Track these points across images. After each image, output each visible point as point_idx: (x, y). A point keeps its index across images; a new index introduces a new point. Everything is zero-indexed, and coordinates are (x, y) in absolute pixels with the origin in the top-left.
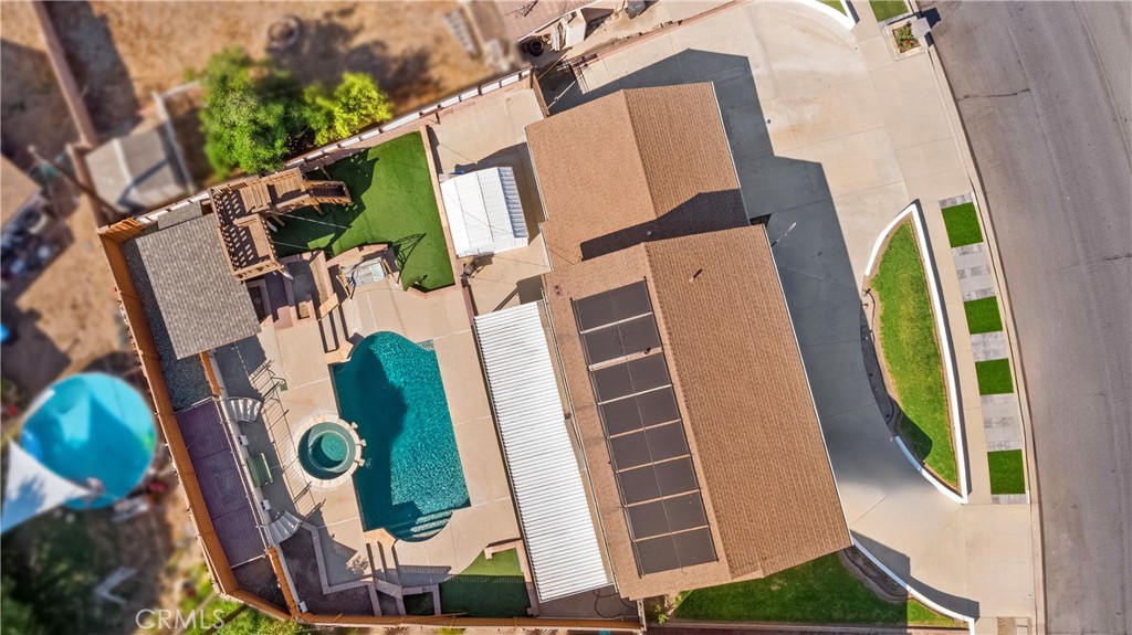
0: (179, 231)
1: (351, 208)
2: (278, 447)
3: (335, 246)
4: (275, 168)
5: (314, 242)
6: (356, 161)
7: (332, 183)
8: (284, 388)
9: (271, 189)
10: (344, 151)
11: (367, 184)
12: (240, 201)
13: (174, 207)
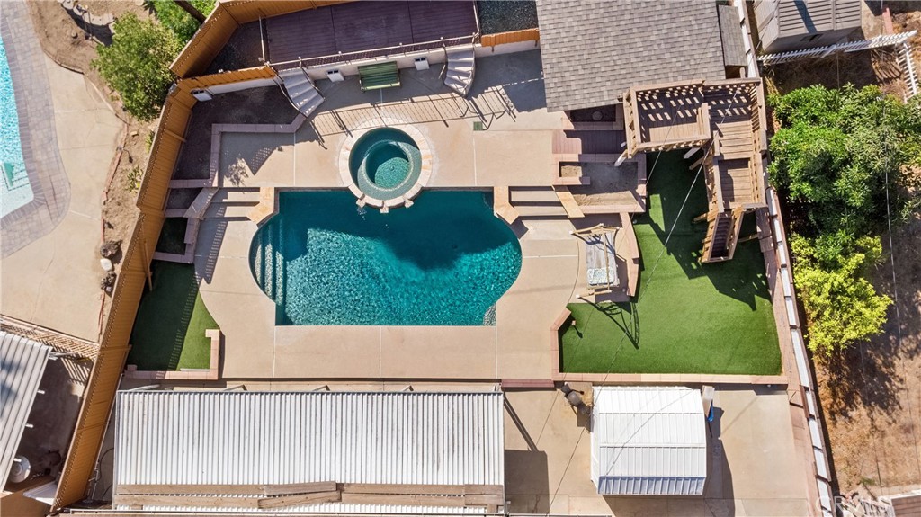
0: (710, 29)
1: (695, 260)
2: (405, 105)
3: (647, 228)
4: (772, 174)
5: (659, 202)
6: (758, 281)
7: (734, 245)
8: (477, 127)
9: (743, 163)
10: (775, 270)
11: (722, 288)
12: (734, 119)
13: (745, 30)
